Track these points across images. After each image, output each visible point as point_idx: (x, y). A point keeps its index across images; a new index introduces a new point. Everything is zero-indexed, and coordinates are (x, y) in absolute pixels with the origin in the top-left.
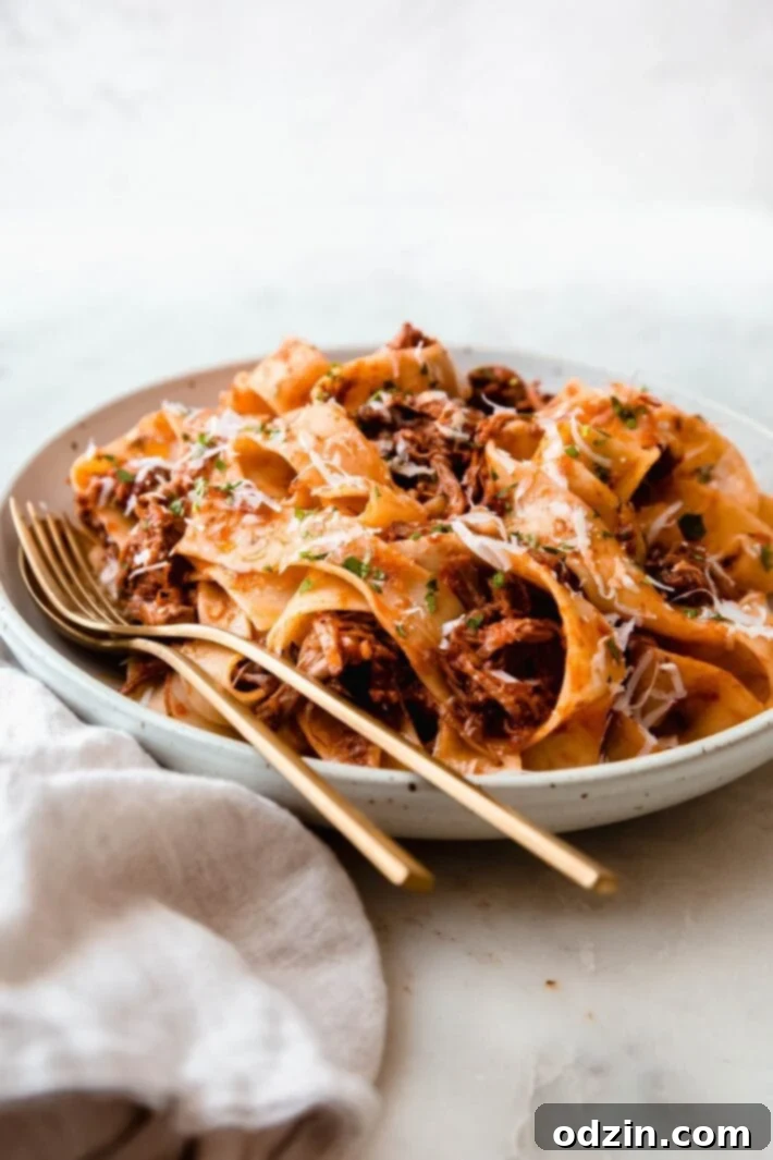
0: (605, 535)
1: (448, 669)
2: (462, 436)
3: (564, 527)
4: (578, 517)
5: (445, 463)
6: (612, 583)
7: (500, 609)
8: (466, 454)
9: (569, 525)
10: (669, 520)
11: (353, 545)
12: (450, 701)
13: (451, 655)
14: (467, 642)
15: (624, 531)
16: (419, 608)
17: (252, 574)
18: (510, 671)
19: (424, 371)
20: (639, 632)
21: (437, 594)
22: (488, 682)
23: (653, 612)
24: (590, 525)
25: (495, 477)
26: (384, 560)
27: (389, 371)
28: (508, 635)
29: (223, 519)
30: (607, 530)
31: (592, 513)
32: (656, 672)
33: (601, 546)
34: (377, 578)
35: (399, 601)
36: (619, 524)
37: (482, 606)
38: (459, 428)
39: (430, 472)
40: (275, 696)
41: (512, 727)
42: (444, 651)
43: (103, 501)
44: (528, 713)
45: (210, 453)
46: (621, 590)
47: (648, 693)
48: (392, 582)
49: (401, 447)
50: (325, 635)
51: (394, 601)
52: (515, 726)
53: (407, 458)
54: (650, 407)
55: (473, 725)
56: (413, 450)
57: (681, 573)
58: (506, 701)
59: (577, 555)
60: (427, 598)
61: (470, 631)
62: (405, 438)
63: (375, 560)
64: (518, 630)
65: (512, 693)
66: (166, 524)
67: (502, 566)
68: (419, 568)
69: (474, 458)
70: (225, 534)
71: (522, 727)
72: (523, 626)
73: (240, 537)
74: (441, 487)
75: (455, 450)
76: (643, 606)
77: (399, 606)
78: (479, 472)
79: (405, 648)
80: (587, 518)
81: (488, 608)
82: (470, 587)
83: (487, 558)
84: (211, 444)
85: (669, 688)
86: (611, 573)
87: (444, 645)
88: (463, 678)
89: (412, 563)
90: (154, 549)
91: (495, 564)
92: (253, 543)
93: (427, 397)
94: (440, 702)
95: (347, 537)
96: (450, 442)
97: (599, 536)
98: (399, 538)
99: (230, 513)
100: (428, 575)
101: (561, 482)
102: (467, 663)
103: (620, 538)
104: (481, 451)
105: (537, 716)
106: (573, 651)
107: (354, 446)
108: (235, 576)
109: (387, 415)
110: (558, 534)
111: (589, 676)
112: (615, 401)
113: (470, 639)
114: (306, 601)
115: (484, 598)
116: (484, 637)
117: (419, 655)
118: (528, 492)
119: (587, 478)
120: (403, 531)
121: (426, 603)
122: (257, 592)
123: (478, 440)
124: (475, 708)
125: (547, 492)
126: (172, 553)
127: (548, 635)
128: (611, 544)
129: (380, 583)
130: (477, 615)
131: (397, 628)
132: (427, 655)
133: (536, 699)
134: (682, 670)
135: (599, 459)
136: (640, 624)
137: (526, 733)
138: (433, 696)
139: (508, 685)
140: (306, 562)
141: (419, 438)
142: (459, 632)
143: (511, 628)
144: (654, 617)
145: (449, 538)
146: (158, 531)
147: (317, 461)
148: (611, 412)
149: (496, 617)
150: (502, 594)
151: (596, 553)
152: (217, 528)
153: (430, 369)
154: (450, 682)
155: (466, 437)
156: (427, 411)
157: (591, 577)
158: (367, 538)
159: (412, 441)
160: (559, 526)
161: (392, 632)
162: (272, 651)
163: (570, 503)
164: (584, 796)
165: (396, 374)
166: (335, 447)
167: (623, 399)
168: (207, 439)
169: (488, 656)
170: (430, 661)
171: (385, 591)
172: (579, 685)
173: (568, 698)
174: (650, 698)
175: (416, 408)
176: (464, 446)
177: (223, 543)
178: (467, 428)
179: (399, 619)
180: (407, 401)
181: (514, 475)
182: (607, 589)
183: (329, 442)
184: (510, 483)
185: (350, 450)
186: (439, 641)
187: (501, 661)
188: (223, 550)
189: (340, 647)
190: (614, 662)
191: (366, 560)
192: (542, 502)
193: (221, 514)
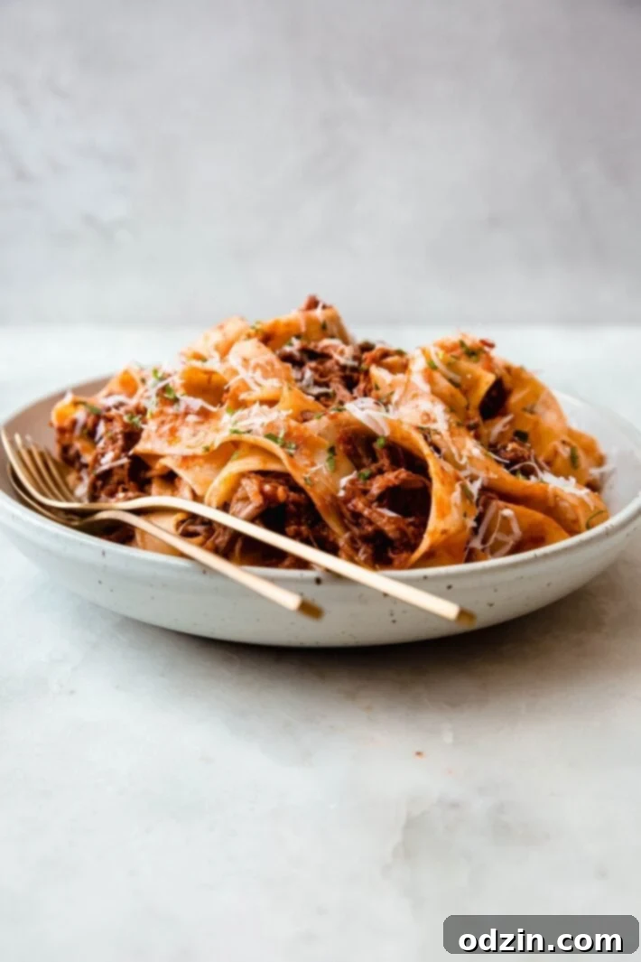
0: (459, 425)
1: (344, 510)
2: (351, 363)
3: (428, 417)
4: (439, 410)
5: (340, 383)
6: (465, 453)
7: (383, 465)
8: (355, 375)
9: (432, 416)
10: (505, 426)
11: (271, 425)
12: (347, 535)
13: (347, 500)
14: (358, 491)
15: (472, 422)
16: (322, 465)
17: (194, 457)
18: (392, 508)
19: (324, 327)
20: (484, 490)
21: (335, 458)
22: (375, 515)
23: (495, 473)
24: (448, 416)
25: (377, 388)
26: (295, 434)
27: (298, 327)
28: (389, 481)
29: (171, 421)
30: (459, 420)
31: (448, 409)
32: (499, 519)
33: (456, 431)
34: (290, 448)
35: (307, 462)
36: (468, 418)
37: (369, 466)
38: (350, 358)
39: (330, 391)
40: (212, 539)
41: (394, 553)
42: (342, 497)
43: (77, 432)
44: (405, 540)
45: (161, 384)
46: (471, 458)
47: (494, 535)
48: (301, 450)
49: (308, 374)
50: (250, 487)
51: (302, 461)
52: (397, 551)
53: (312, 382)
54: (486, 349)
55: (365, 552)
56: (317, 377)
57: (514, 450)
58: (390, 529)
59: (439, 433)
60: (329, 459)
61: (361, 481)
62: (312, 369)
63: (288, 435)
64: (396, 477)
65: (394, 523)
66: (127, 430)
67: (382, 431)
68: (322, 440)
69: (362, 377)
70: (173, 431)
71: (401, 552)
72: (399, 474)
73: (185, 432)
74: (338, 398)
75: (348, 373)
76: (487, 469)
77: (307, 466)
78: (365, 387)
79: (311, 494)
80: (445, 411)
81: (373, 467)
82: (360, 451)
83: (371, 426)
84: (162, 379)
85: (509, 532)
86: (464, 446)
87: (342, 494)
88: (357, 516)
89: (316, 435)
90: (117, 451)
91: (378, 432)
92: (194, 435)
93: (326, 342)
94: (340, 537)
95: (266, 420)
96: (343, 368)
97: (454, 425)
98: (305, 420)
99: (176, 416)
100: (327, 443)
101: (426, 388)
102: (359, 504)
103: (470, 428)
104: (367, 373)
105: (413, 542)
106: (437, 489)
107: (272, 365)
108: (180, 459)
109: (297, 354)
110: (424, 422)
111: (449, 508)
112: (462, 344)
113: (361, 487)
114: (235, 466)
115: (370, 459)
116: (371, 485)
117: (323, 499)
118: (401, 397)
119: (443, 384)
120: (308, 415)
121: (327, 464)
122: (197, 469)
123: (364, 366)
124: (366, 539)
125: (415, 396)
126: (131, 453)
127: (419, 485)
128: (463, 431)
129: (292, 451)
130: (366, 472)
131: (305, 479)
132: (328, 499)
133: (411, 529)
134: (518, 516)
135: (452, 375)
136: (486, 484)
137: (404, 555)
138: (334, 533)
139: (390, 518)
140: (235, 437)
141: (321, 367)
142: (352, 482)
143: (391, 477)
144: (496, 476)
145: (343, 416)
146: (120, 436)
147: (244, 374)
148: (459, 352)
149: (381, 472)
150: (384, 453)
151: (452, 435)
152: (166, 428)
153: (329, 326)
154: (346, 521)
155: (355, 364)
156: (326, 351)
157: (449, 449)
158: (282, 418)
159: (315, 370)
160: (425, 418)
161: (301, 482)
162: (209, 505)
163: (433, 402)
164: (449, 587)
165: (303, 329)
166: (257, 366)
167: (468, 343)
168: (160, 375)
169: (374, 499)
170: (331, 504)
171: (296, 457)
172: (442, 515)
173: (434, 523)
174: (496, 540)
175: (318, 350)
176: (354, 369)
177: (171, 438)
178: (355, 358)
179: (307, 473)
180: (312, 346)
181: (391, 385)
182: (461, 457)
183: (252, 363)
184: (388, 391)
185: (269, 368)
186: (337, 491)
187: (385, 502)
188: (170, 443)
189: (262, 492)
190: (468, 502)
191: (281, 435)
192: (412, 404)
193: (170, 417)
